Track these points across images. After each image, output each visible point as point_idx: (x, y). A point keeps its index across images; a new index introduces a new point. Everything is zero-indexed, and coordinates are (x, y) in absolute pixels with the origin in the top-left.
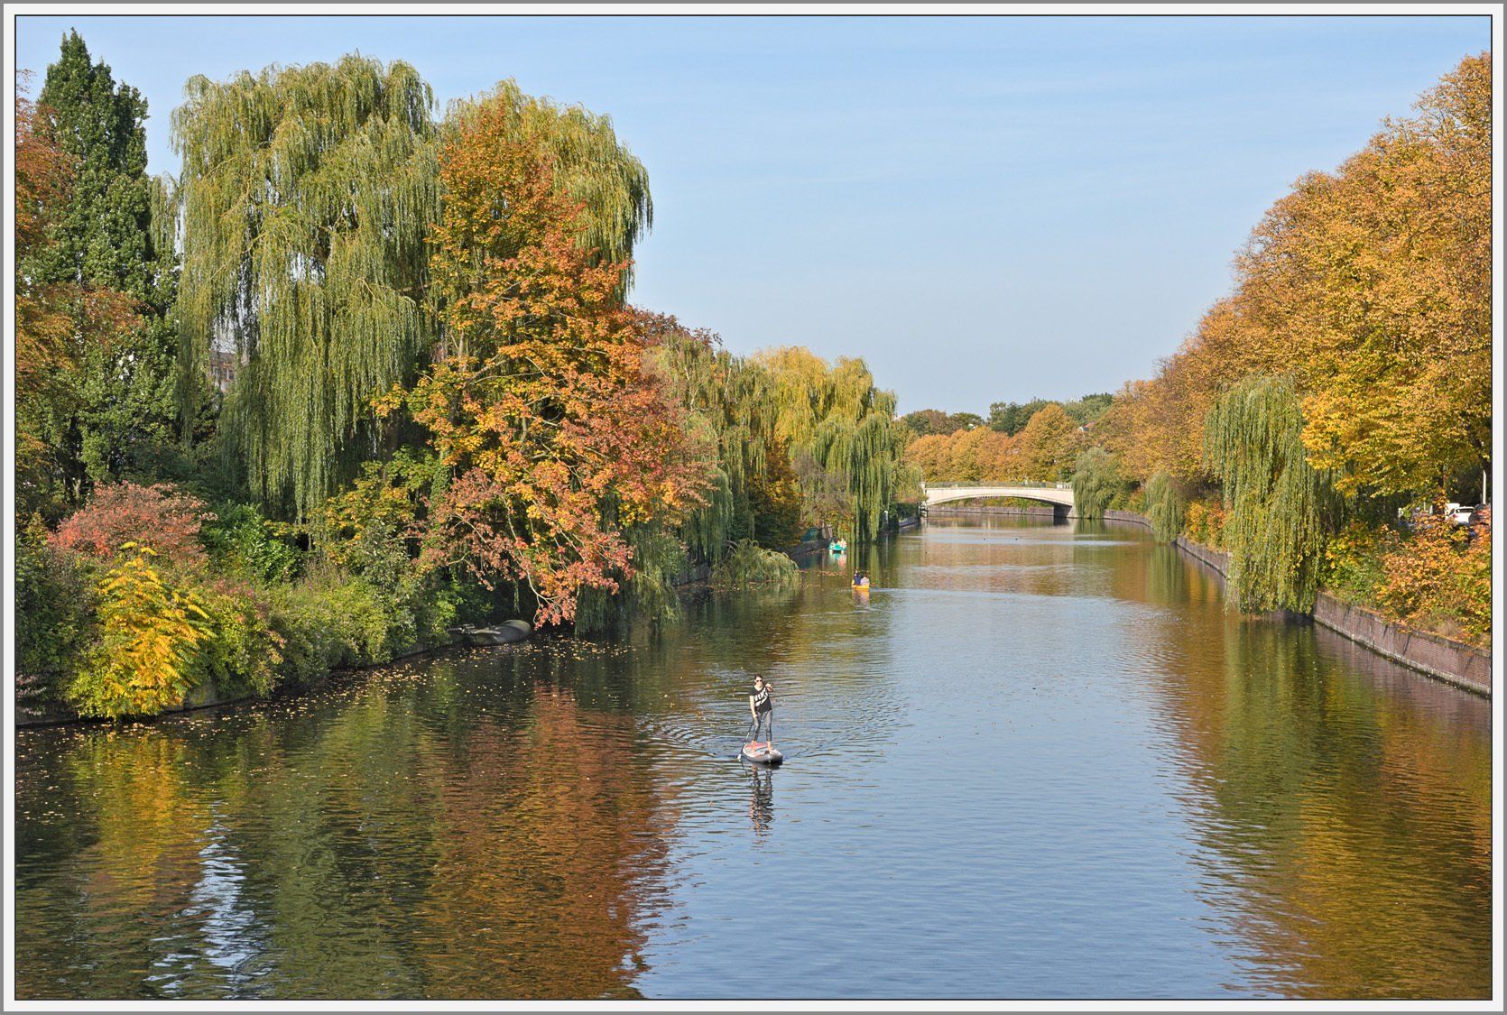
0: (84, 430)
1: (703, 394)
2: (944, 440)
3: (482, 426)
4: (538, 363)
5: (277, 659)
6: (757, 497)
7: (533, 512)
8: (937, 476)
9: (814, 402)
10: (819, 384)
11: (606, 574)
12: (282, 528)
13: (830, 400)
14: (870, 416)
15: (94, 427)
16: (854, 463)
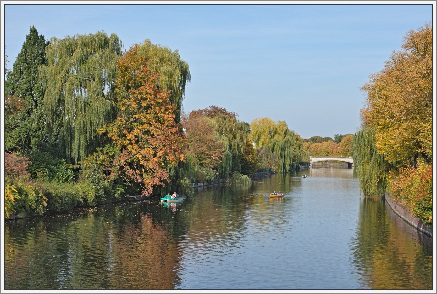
0: (31, 137)
1: (226, 130)
2: (320, 144)
3: (128, 138)
4: (144, 120)
5: (45, 204)
6: (243, 160)
7: (142, 163)
8: (317, 154)
9: (270, 133)
10: (272, 128)
11: (161, 181)
12: (71, 166)
13: (275, 132)
14: (287, 137)
15: (34, 136)
16: (282, 150)
